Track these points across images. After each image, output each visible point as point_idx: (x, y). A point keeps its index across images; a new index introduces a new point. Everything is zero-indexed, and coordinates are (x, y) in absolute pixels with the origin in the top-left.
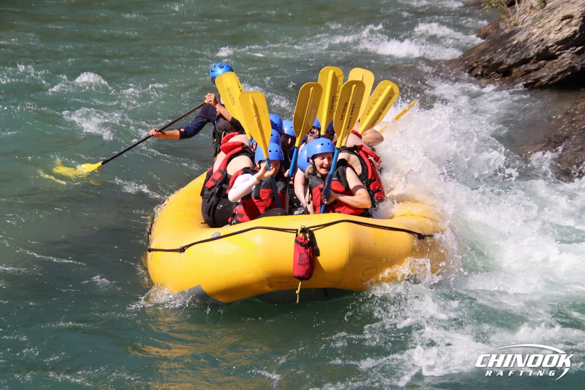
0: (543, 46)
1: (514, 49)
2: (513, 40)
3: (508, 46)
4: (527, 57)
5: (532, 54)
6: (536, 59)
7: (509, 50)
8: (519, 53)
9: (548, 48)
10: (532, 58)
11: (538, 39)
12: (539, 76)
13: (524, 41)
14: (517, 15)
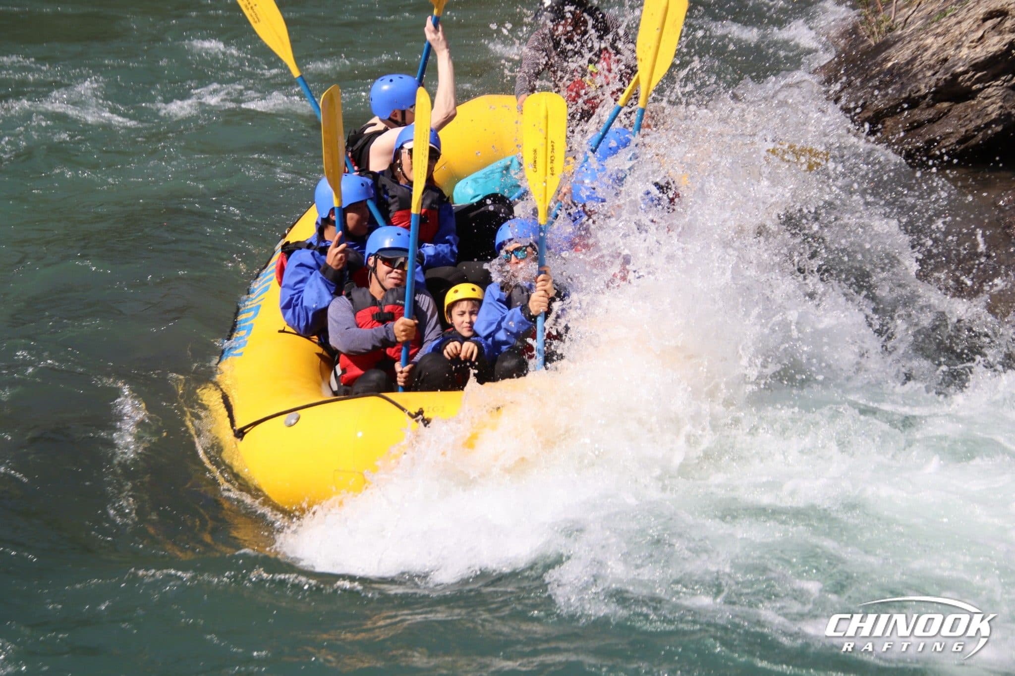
0: (945, 73)
1: (888, 78)
2: (885, 60)
3: (874, 72)
4: (914, 95)
5: (924, 90)
6: (932, 99)
7: (876, 81)
8: (898, 86)
9: (956, 76)
10: (924, 97)
11: (935, 58)
12: (938, 134)
13: (908, 63)
14: (893, 9)
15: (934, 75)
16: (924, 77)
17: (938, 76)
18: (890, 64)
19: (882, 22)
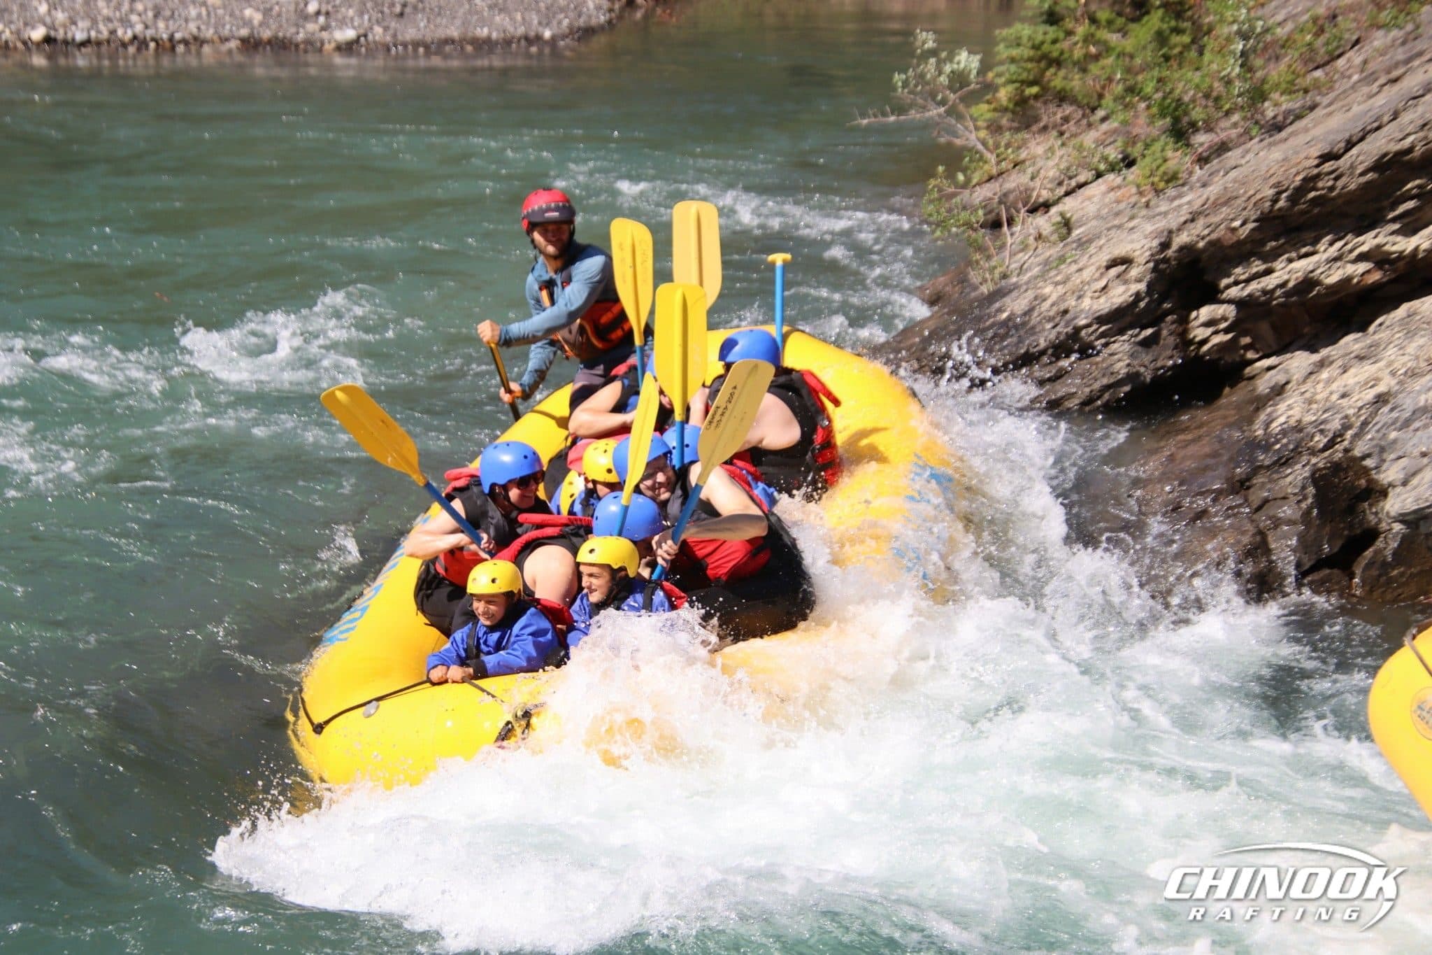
0: (1066, 326)
1: (1002, 331)
2: (1000, 310)
3: (988, 323)
4: (1032, 350)
5: (1043, 344)
6: (1052, 355)
7: (990, 333)
8: (1015, 339)
9: (1078, 330)
10: (1043, 353)
11: (1055, 309)
12: (1060, 394)
13: (1025, 314)
14: (1007, 253)
15: (1054, 327)
16: (1044, 330)
17: (1058, 329)
18: (1005, 315)
19: (995, 267)
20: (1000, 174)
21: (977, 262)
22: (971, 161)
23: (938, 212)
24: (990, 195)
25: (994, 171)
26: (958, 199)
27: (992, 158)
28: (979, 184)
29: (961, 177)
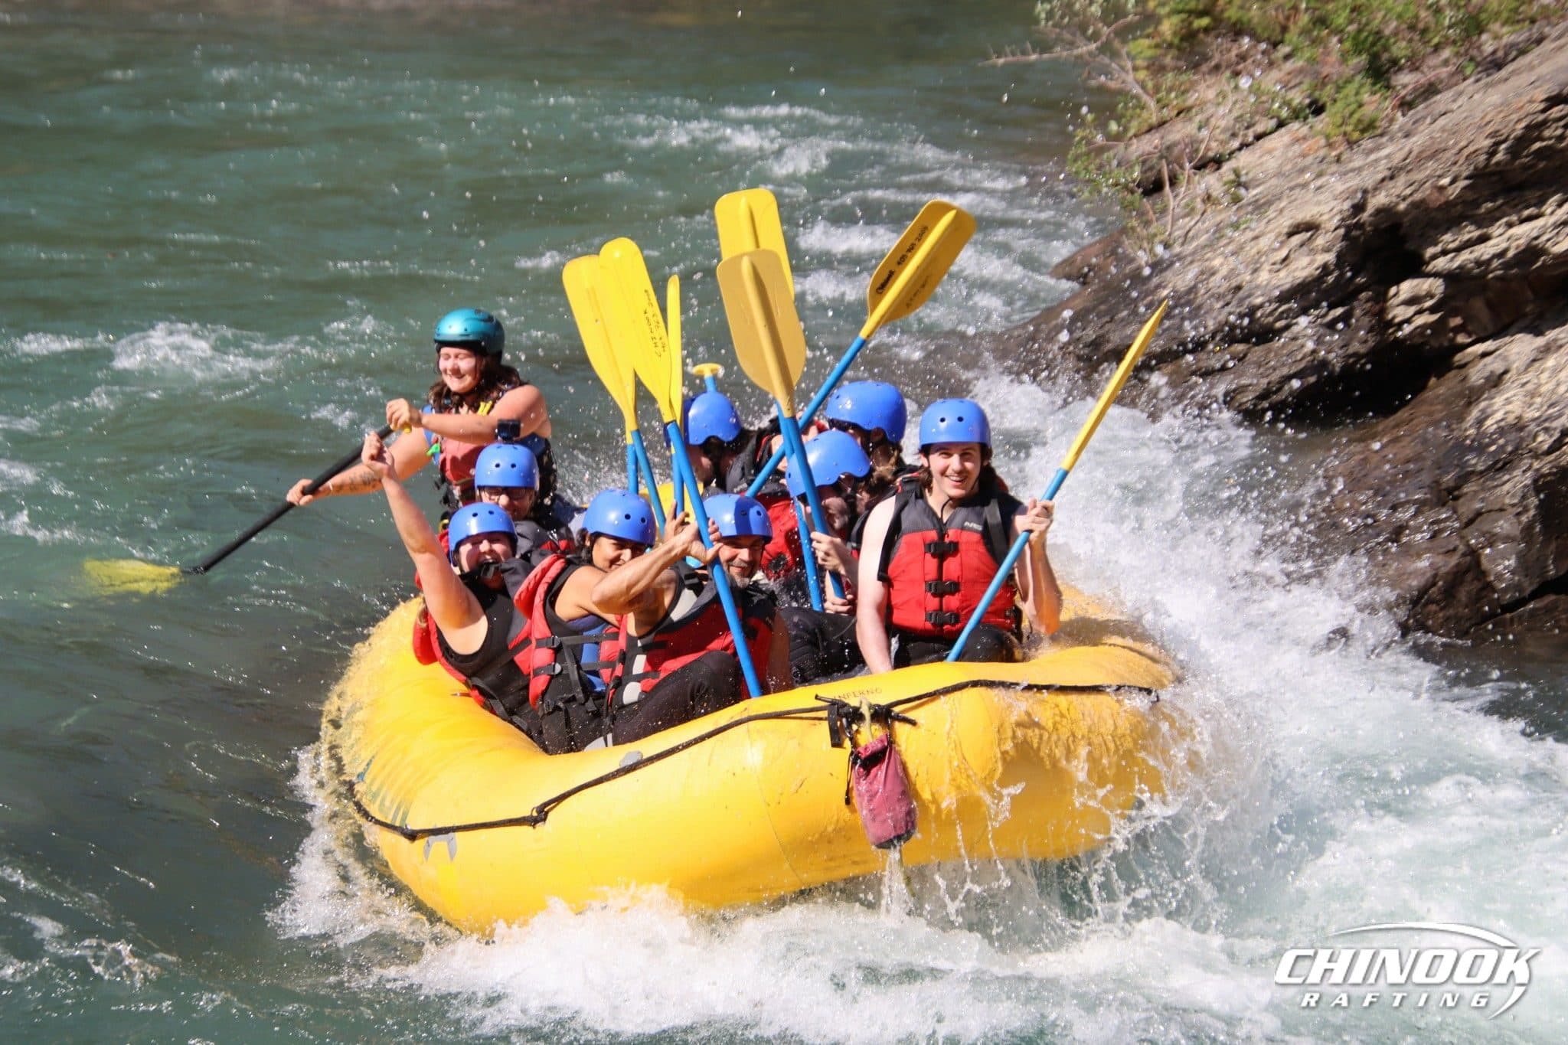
0: (1240, 304)
2: (1159, 286)
4: (1197, 334)
5: (1211, 324)
6: (1222, 340)
8: (1177, 321)
9: (1253, 310)
10: (1211, 337)
11: (1225, 285)
13: (1189, 291)
14: (1169, 218)
15: (1225, 306)
16: (1213, 309)
17: (1230, 308)
18: (1165, 291)
19: (1155, 235)
20: (1162, 124)
21: (1133, 229)
22: (1126, 107)
23: (1086, 169)
24: (1148, 148)
25: (1154, 120)
26: (1111, 153)
27: (1152, 104)
28: (1136, 136)
29: (1114, 127)
